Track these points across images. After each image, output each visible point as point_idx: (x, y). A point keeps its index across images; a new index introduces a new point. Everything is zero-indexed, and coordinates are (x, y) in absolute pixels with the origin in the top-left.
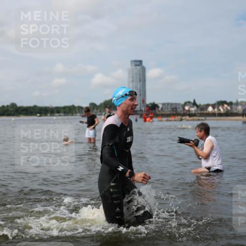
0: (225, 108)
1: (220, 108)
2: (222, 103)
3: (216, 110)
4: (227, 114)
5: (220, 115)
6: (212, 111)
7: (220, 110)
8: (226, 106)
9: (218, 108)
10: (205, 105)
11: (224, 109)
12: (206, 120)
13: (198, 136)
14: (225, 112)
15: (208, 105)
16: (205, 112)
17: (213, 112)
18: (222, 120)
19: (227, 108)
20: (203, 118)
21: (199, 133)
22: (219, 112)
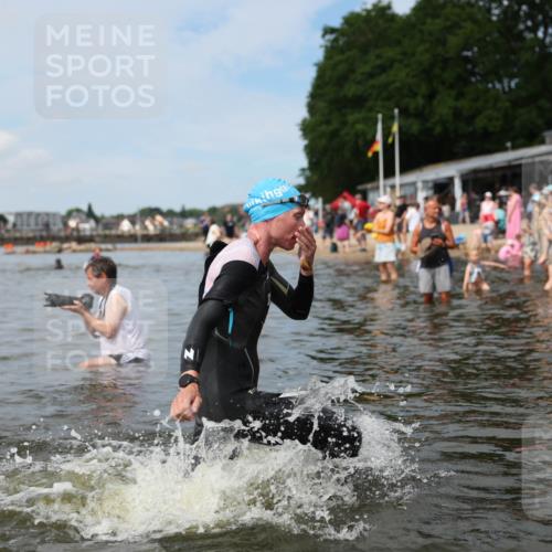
0: (157, 223)
1: (148, 223)
2: (151, 212)
3: (138, 227)
4: (162, 237)
5: (147, 238)
6: (129, 231)
7: (146, 228)
8: (159, 218)
9: (143, 223)
10: (113, 217)
11: (155, 226)
12: (115, 249)
13: (92, 288)
14: (158, 232)
15: (120, 218)
16: (113, 232)
17: (132, 232)
18: (151, 249)
19: (161, 224)
20: (110, 246)
21: (95, 280)
22: (145, 232)
